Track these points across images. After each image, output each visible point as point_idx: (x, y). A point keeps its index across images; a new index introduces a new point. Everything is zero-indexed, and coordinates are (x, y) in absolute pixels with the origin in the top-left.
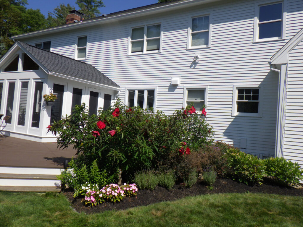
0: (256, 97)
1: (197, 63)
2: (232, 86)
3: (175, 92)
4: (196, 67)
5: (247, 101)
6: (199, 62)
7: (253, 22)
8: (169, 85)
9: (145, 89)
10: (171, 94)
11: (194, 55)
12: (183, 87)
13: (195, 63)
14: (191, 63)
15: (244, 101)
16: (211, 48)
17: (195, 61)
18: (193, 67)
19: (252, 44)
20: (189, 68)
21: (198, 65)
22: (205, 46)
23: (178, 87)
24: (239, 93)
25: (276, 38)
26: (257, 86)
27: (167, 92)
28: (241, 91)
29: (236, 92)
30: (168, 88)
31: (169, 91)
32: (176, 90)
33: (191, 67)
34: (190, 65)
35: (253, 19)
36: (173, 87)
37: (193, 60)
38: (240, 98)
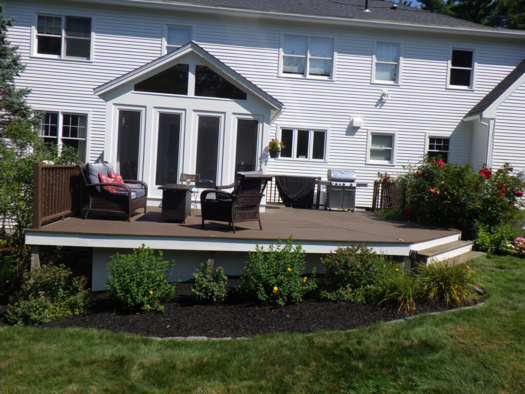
0: (447, 148)
1: (384, 102)
2: (424, 134)
3: (355, 136)
4: (383, 107)
5: (437, 151)
6: (387, 101)
7: (446, 65)
8: (347, 127)
9: (311, 129)
10: (350, 138)
11: (380, 92)
12: (366, 131)
13: (381, 102)
14: (376, 101)
15: (435, 151)
16: (401, 87)
17: (381, 99)
18: (379, 107)
19: (444, 90)
20: (374, 107)
21: (385, 104)
22: (392, 83)
23: (359, 130)
24: (430, 142)
25: (465, 88)
26: (449, 136)
27: (344, 136)
28: (432, 140)
29: (428, 141)
30: (345, 130)
31: (346, 135)
32: (357, 133)
33: (376, 106)
34: (375, 104)
35: (446, 62)
36: (352, 130)
37: (379, 98)
38: (431, 147)
